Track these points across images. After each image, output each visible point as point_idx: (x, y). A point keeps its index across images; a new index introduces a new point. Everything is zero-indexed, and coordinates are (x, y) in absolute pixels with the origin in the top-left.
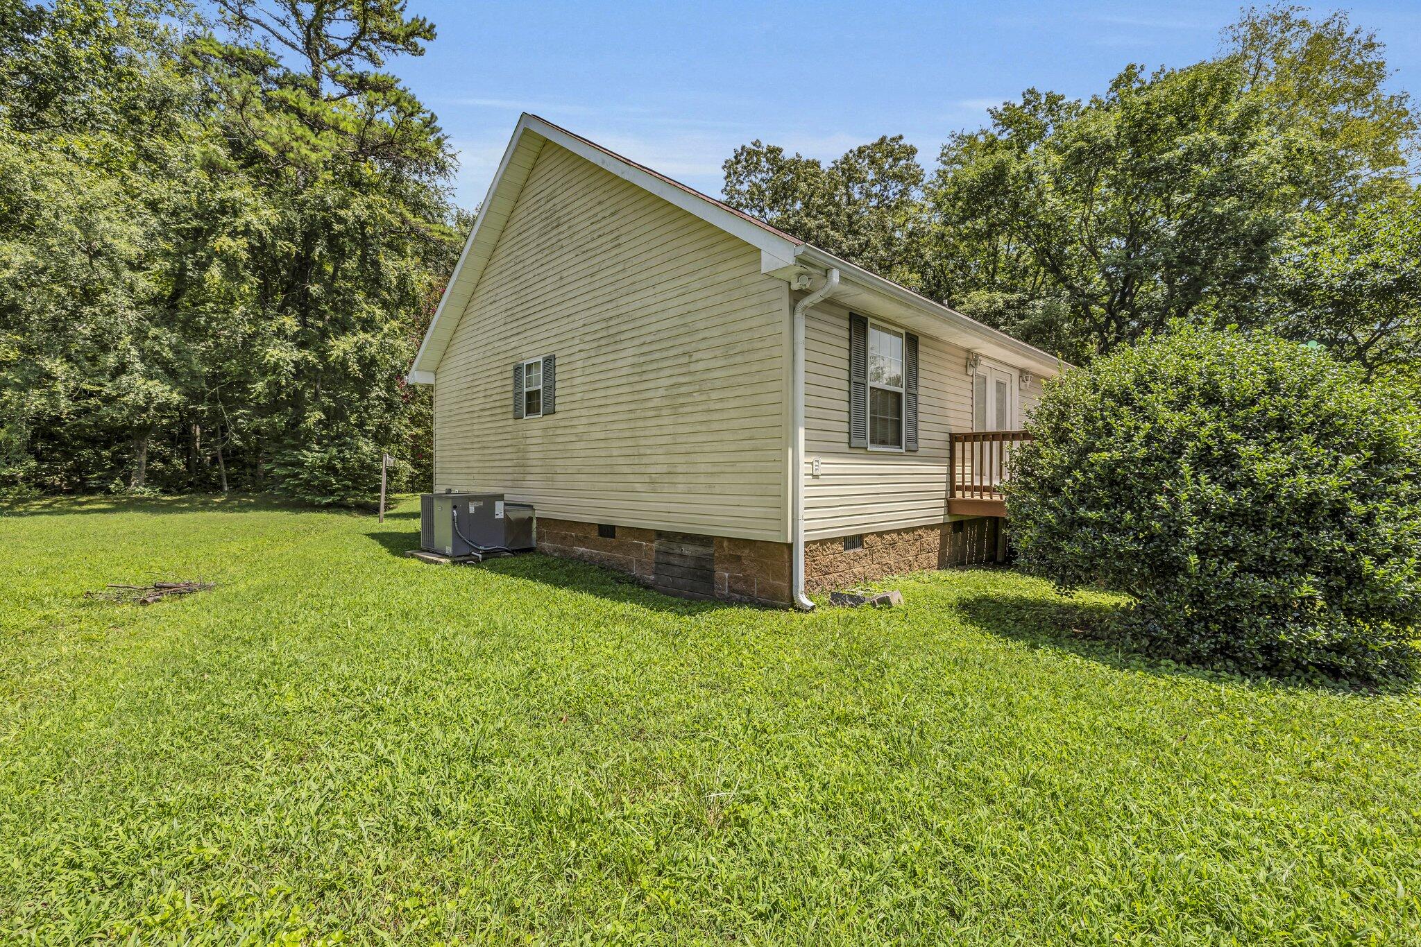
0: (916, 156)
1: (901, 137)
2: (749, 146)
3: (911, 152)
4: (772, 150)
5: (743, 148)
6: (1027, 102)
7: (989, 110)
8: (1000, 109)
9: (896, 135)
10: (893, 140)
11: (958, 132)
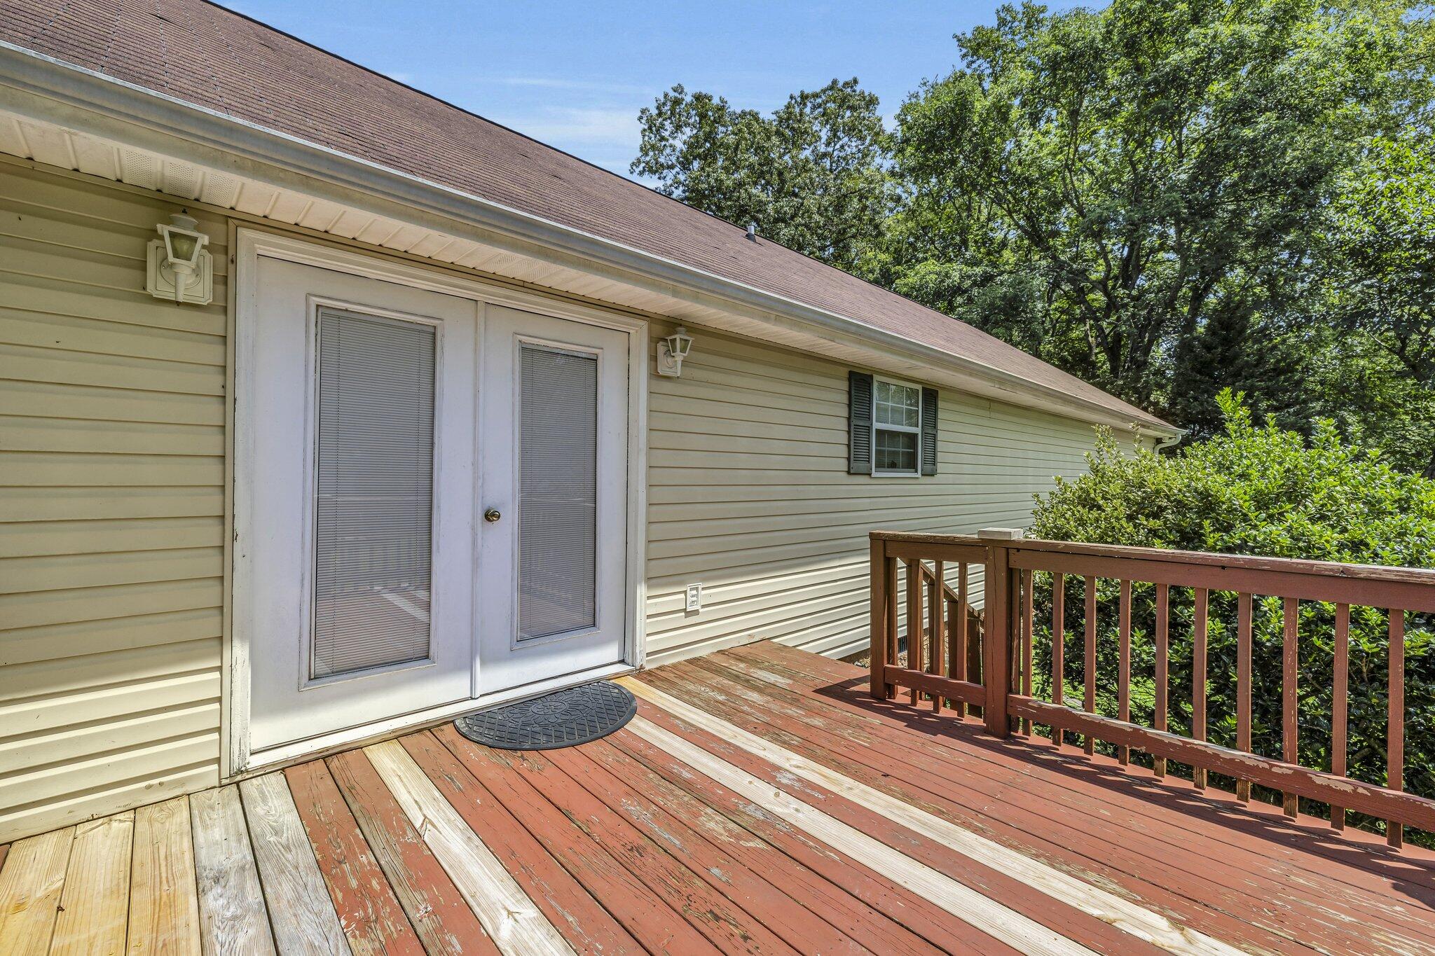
0: (878, 107)
1: (855, 81)
2: (672, 94)
3: (872, 102)
4: (698, 97)
5: (666, 95)
6: (1003, 22)
7: (955, 36)
8: (969, 36)
9: (849, 78)
10: (846, 84)
11: (931, 81)
